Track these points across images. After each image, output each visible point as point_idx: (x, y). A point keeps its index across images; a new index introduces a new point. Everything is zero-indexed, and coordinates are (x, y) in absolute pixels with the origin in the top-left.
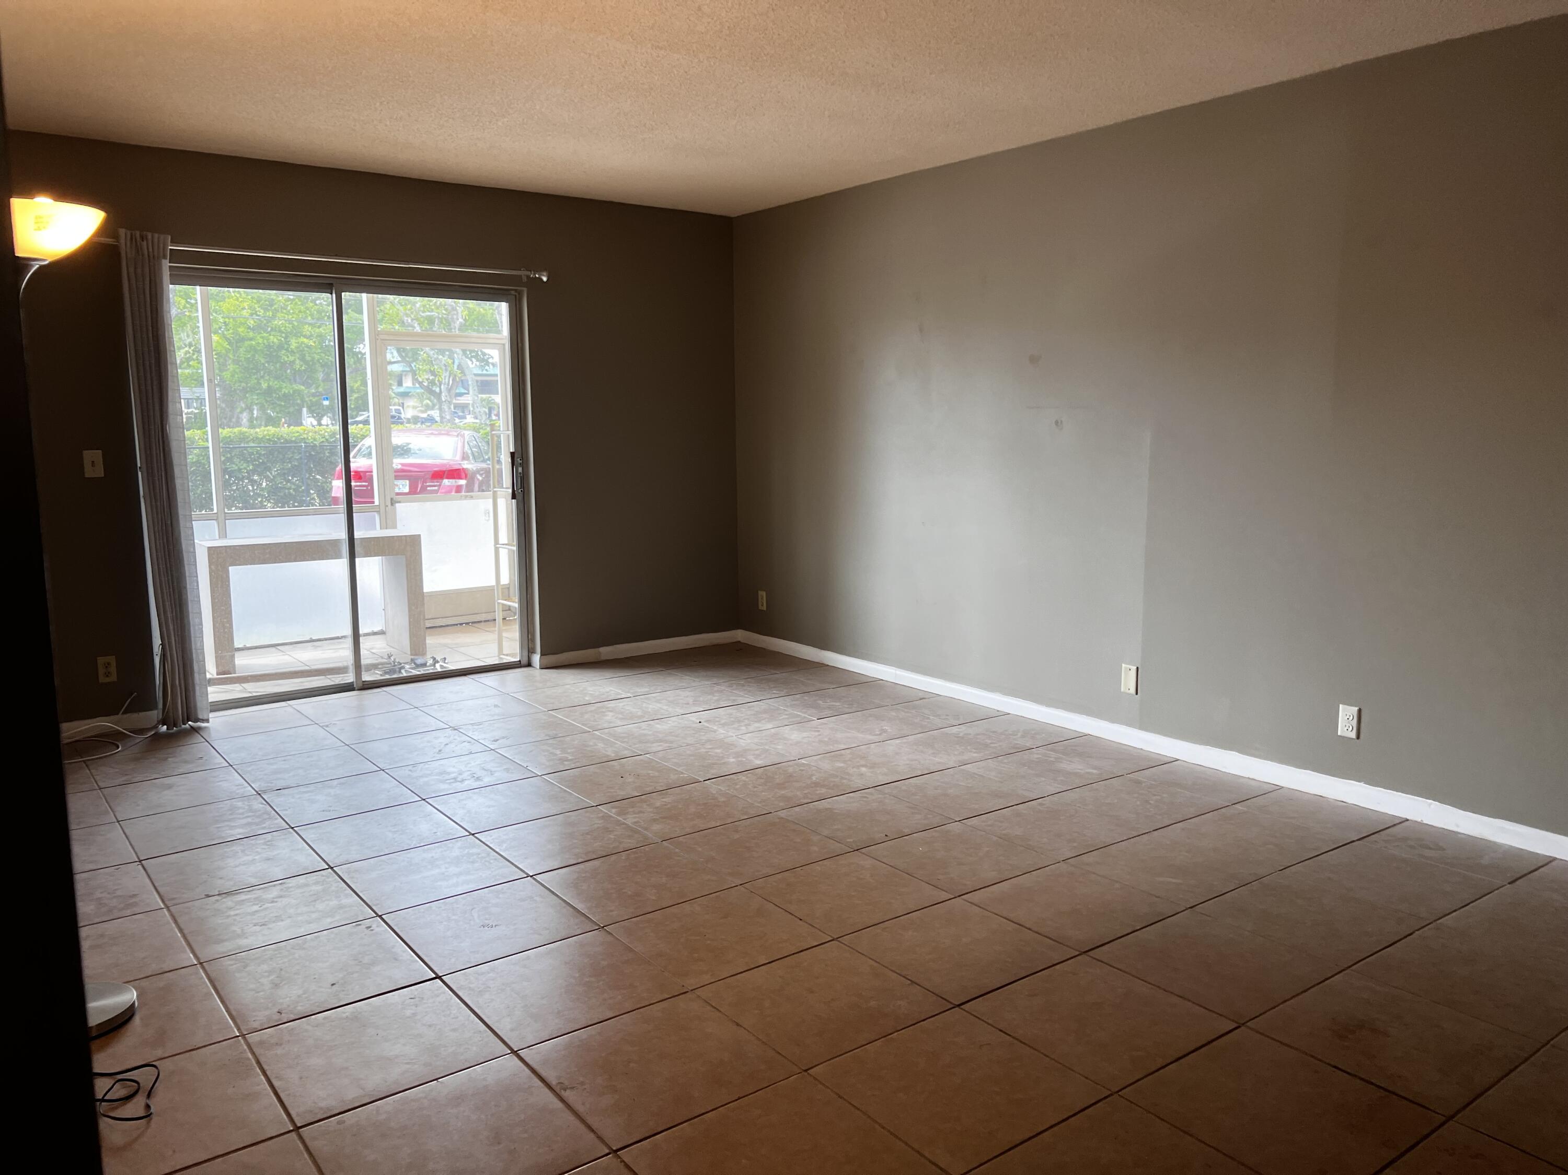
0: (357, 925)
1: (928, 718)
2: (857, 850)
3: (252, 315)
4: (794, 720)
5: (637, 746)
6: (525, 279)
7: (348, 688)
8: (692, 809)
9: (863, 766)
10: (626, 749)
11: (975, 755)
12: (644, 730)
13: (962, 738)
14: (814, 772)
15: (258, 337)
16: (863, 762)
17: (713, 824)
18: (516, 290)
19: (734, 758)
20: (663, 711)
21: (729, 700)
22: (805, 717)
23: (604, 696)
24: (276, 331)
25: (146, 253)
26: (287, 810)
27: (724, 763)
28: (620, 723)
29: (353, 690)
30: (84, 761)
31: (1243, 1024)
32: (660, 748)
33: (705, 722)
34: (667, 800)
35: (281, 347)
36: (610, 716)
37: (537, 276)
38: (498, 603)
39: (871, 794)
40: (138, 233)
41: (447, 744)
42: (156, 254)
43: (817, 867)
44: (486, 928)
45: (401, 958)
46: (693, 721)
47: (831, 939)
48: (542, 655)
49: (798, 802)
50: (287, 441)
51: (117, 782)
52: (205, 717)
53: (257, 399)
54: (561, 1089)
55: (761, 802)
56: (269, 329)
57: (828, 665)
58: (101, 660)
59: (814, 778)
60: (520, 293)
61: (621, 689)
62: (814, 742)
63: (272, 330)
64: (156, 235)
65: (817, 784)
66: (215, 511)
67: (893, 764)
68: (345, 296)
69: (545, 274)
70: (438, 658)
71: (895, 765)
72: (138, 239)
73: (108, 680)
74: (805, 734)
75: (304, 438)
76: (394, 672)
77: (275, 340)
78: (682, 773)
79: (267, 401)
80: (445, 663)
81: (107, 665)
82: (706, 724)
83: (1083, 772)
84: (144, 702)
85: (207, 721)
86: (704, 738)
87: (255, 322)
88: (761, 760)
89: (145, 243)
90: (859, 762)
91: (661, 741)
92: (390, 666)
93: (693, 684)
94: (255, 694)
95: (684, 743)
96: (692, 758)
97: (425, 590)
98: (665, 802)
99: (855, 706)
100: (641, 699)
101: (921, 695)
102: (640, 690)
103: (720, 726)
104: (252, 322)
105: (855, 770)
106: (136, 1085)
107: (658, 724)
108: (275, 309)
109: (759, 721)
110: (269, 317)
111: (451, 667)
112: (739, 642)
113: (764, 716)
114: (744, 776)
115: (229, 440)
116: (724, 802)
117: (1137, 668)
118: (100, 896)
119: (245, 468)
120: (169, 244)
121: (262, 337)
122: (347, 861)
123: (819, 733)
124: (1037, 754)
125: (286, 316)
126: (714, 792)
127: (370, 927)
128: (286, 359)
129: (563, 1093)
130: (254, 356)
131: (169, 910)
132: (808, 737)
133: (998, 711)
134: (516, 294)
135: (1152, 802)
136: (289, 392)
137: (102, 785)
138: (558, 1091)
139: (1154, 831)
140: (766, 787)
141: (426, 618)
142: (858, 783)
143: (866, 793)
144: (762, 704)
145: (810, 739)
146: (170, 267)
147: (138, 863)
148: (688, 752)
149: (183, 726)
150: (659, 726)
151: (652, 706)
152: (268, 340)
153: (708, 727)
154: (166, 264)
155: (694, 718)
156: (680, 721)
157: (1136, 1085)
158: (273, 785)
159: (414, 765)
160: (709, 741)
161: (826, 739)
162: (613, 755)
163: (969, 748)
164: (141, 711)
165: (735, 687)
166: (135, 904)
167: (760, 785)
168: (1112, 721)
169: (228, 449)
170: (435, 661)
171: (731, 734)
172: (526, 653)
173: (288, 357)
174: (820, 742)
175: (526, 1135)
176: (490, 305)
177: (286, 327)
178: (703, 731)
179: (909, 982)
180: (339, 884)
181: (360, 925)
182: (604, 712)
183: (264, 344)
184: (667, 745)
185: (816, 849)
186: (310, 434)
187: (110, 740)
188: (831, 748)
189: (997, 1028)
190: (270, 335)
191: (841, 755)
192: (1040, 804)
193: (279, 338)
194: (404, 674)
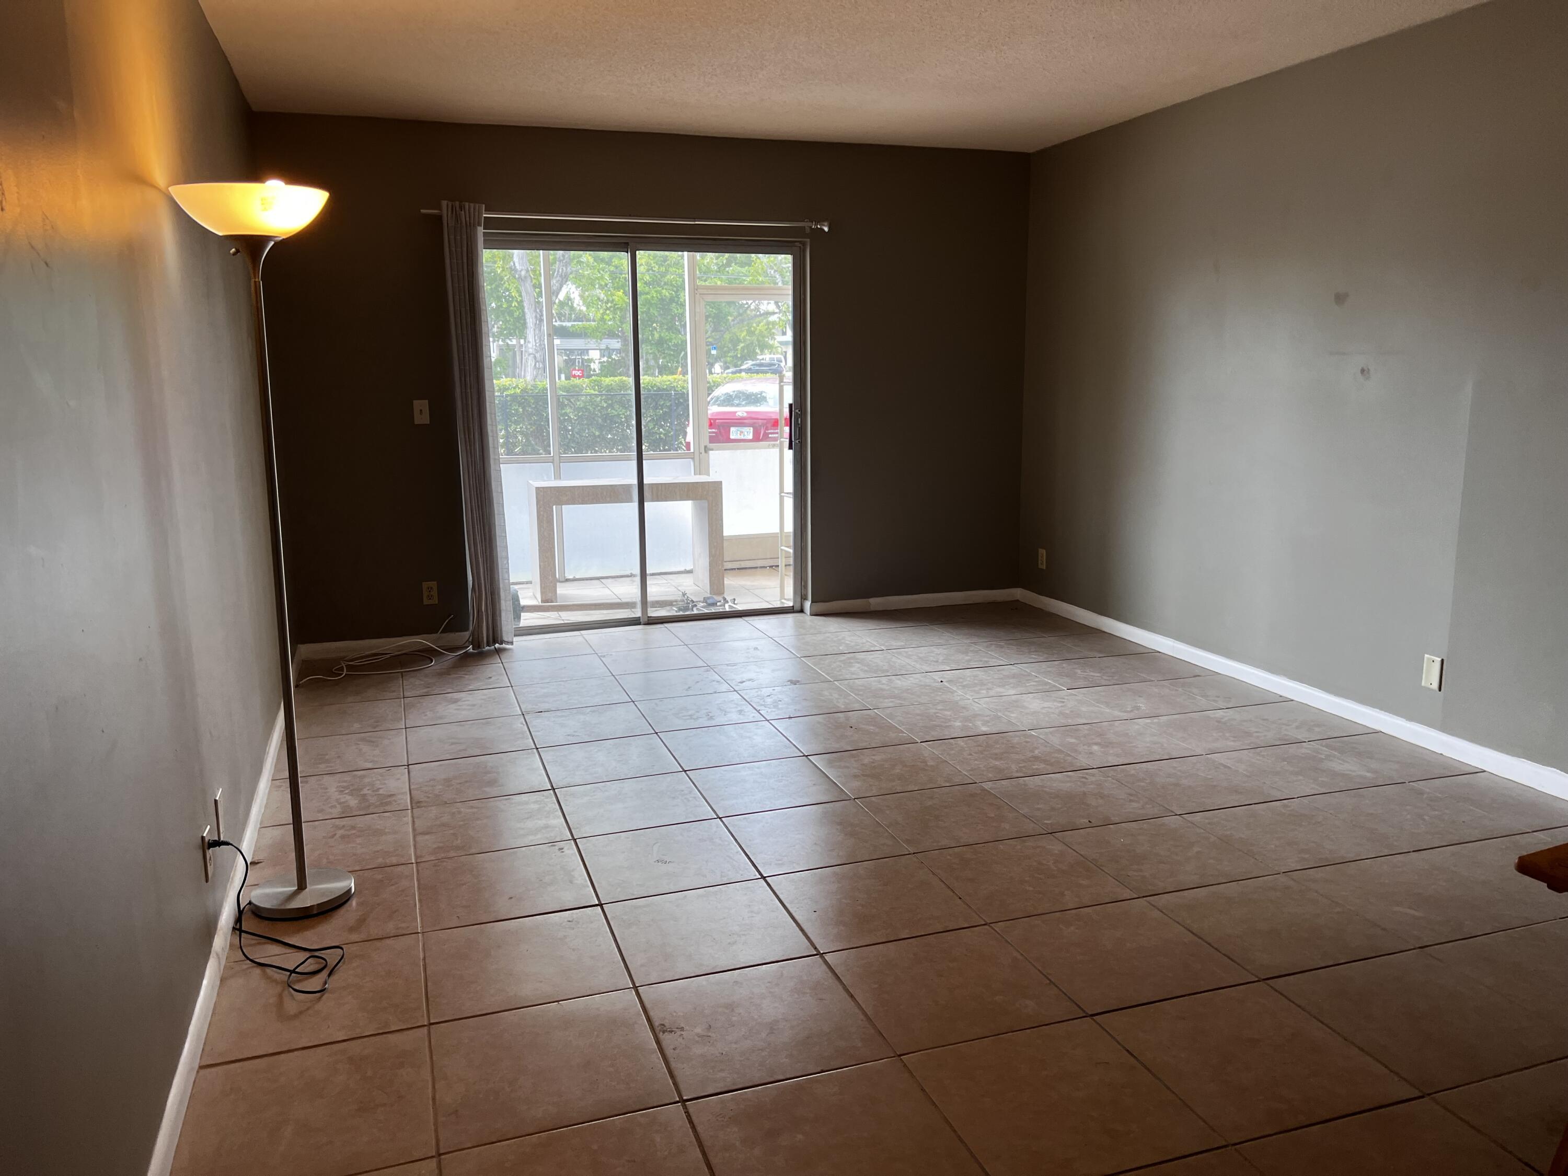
0: (552, 846)
1: (1195, 699)
2: (1051, 833)
3: (648, 270)
4: (1041, 687)
5: (870, 700)
6: (808, 231)
7: (635, 622)
8: (897, 770)
9: (1096, 744)
10: (858, 702)
11: (1232, 743)
12: (883, 684)
13: (1225, 723)
14: (1039, 745)
15: (653, 292)
16: (1098, 740)
17: (910, 788)
18: (800, 242)
19: (961, 722)
20: (910, 667)
21: (981, 661)
22: (1055, 686)
23: (858, 647)
24: (668, 285)
25: (464, 222)
26: (539, 731)
27: (947, 727)
28: (862, 675)
29: (639, 624)
30: (402, 672)
31: (1429, 1095)
32: (891, 705)
33: (947, 682)
34: (877, 758)
35: (672, 300)
36: (856, 668)
37: (819, 226)
38: (781, 549)
39: (1093, 775)
40: (457, 203)
41: (698, 682)
42: (472, 222)
43: (1001, 846)
44: (660, 863)
45: (576, 882)
46: (934, 679)
47: (984, 923)
48: (812, 602)
49: (1009, 775)
50: (659, 389)
51: (418, 693)
52: (510, 640)
53: (651, 349)
54: (660, 1031)
55: (970, 770)
56: (662, 283)
57: (1104, 632)
58: (425, 585)
59: (1036, 752)
60: (804, 244)
61: (877, 641)
62: (1053, 713)
63: (665, 284)
64: (472, 205)
65: (1036, 758)
66: (552, 455)
67: (1131, 745)
68: (639, 254)
69: (826, 224)
70: (728, 599)
71: (1134, 746)
72: (458, 209)
73: (430, 602)
74: (1046, 704)
75: (674, 387)
76: (686, 609)
77: (667, 294)
78: (902, 732)
79: (659, 351)
80: (735, 604)
81: (430, 589)
82: (946, 684)
83: (1354, 774)
84: (459, 624)
85: (512, 643)
86: (938, 698)
87: (650, 278)
88: (988, 726)
89: (463, 212)
90: (1093, 739)
91: (895, 697)
92: (683, 603)
93: (952, 642)
94: (566, 622)
95: (917, 701)
96: (918, 717)
97: (725, 534)
98: (874, 760)
99: (1116, 678)
100: (893, 653)
101: (1197, 672)
102: (895, 644)
103: (960, 687)
104: (648, 278)
105: (1086, 747)
106: (324, 961)
107: (899, 679)
108: (668, 264)
109: (1003, 686)
110: (662, 272)
111: (740, 607)
112: (1018, 600)
113: (1011, 681)
114: (963, 742)
115: (610, 388)
116: (932, 766)
117: (1442, 661)
118: (367, 792)
119: (623, 414)
120: (484, 212)
121: (656, 291)
122: (569, 784)
123: (1062, 704)
124: (1306, 748)
125: (677, 270)
126: (926, 755)
127: (562, 849)
128: (676, 312)
129: (661, 1035)
130: (649, 309)
131: (412, 812)
132: (1049, 708)
133: (1281, 696)
134: (800, 245)
135: (1426, 818)
136: (678, 342)
137: (406, 694)
138: (657, 1032)
139: (1413, 851)
140: (981, 756)
141: (725, 560)
142: (1083, 761)
143: (1087, 774)
144: (1014, 668)
145: (1050, 710)
146: (484, 233)
147: (406, 767)
148: (918, 712)
149: (488, 648)
150: (899, 682)
151: (900, 661)
152: (661, 293)
153: (948, 687)
154: (481, 231)
155: (937, 677)
156: (922, 679)
157: (1258, 1141)
158: (537, 707)
159: (661, 699)
160: (943, 702)
161: (1067, 712)
162: (843, 707)
163: (1227, 735)
164: (457, 632)
165: (993, 647)
166: (389, 803)
167: (976, 753)
168: (1410, 718)
169: (610, 397)
170: (726, 601)
171: (968, 696)
172: (799, 599)
173: (678, 310)
174: (1061, 713)
175: (611, 1069)
176: (768, 257)
177: (676, 281)
178: (942, 691)
179: (1048, 982)
180: (553, 805)
181: (554, 846)
182: (852, 663)
183: (657, 297)
184: (899, 702)
185: (1007, 826)
186: (680, 383)
187: (427, 655)
188: (1070, 722)
189: (1124, 1047)
190: (663, 289)
191: (1077, 730)
192: (1285, 806)
193: (671, 292)
194: (695, 612)
